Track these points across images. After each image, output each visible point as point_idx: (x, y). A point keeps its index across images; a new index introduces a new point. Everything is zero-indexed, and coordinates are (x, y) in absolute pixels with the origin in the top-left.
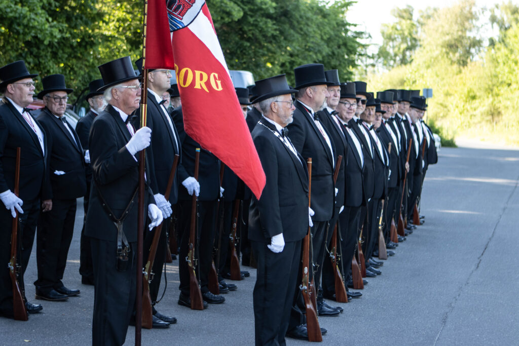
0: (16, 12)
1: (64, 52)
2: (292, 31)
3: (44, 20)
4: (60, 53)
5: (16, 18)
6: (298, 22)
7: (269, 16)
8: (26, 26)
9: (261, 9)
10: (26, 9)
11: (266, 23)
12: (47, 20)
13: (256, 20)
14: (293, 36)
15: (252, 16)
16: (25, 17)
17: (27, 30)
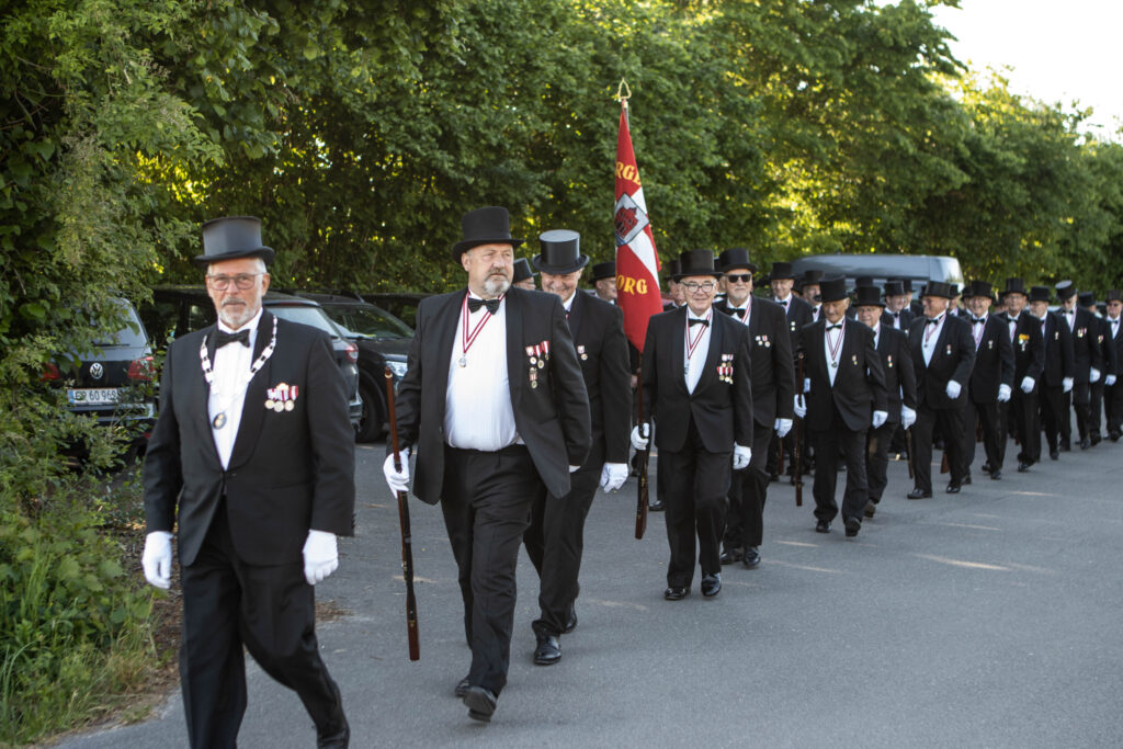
0: (656, 191)
1: (728, 233)
2: (1055, 199)
3: (692, 199)
4: (723, 234)
5: (657, 198)
6: (1065, 184)
7: (1016, 178)
8: (671, 208)
9: (1005, 169)
10: (669, 187)
11: (1013, 187)
12: (697, 199)
13: (998, 185)
14: (1057, 206)
15: (992, 180)
16: (667, 196)
17: (670, 212)
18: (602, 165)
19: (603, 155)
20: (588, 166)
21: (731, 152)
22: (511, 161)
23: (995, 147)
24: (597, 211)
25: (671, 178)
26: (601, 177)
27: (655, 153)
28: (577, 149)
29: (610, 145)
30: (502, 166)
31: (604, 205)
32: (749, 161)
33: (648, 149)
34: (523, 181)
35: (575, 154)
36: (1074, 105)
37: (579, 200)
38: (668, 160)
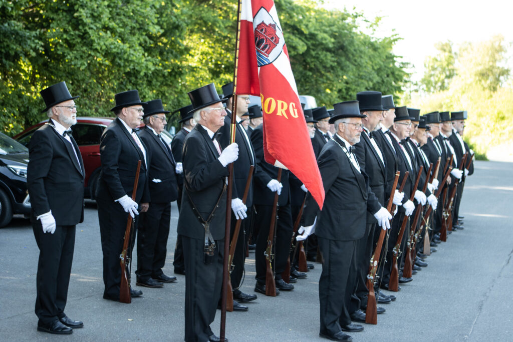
0: (118, 48)
1: (157, 81)
2: (348, 63)
3: (141, 55)
4: (154, 82)
5: (118, 53)
6: (353, 55)
7: (328, 50)
8: (127, 60)
9: (322, 44)
10: (127, 45)
11: (326, 55)
12: (144, 55)
13: (317, 53)
14: (349, 67)
15: (314, 50)
16: (125, 52)
17: (127, 64)
18: (80, 27)
19: (81, 20)
20: (70, 28)
21: (165, 24)
22: (13, 21)
23: (315, 30)
24: (76, 60)
25: (127, 40)
26: (79, 36)
27: (118, 21)
28: (61, 16)
29: (86, 13)
30: (6, 25)
31: (81, 56)
32: (177, 31)
33: (112, 18)
34: (21, 37)
35: (60, 20)
36: (354, 8)
37: (64, 53)
38: (125, 26)
